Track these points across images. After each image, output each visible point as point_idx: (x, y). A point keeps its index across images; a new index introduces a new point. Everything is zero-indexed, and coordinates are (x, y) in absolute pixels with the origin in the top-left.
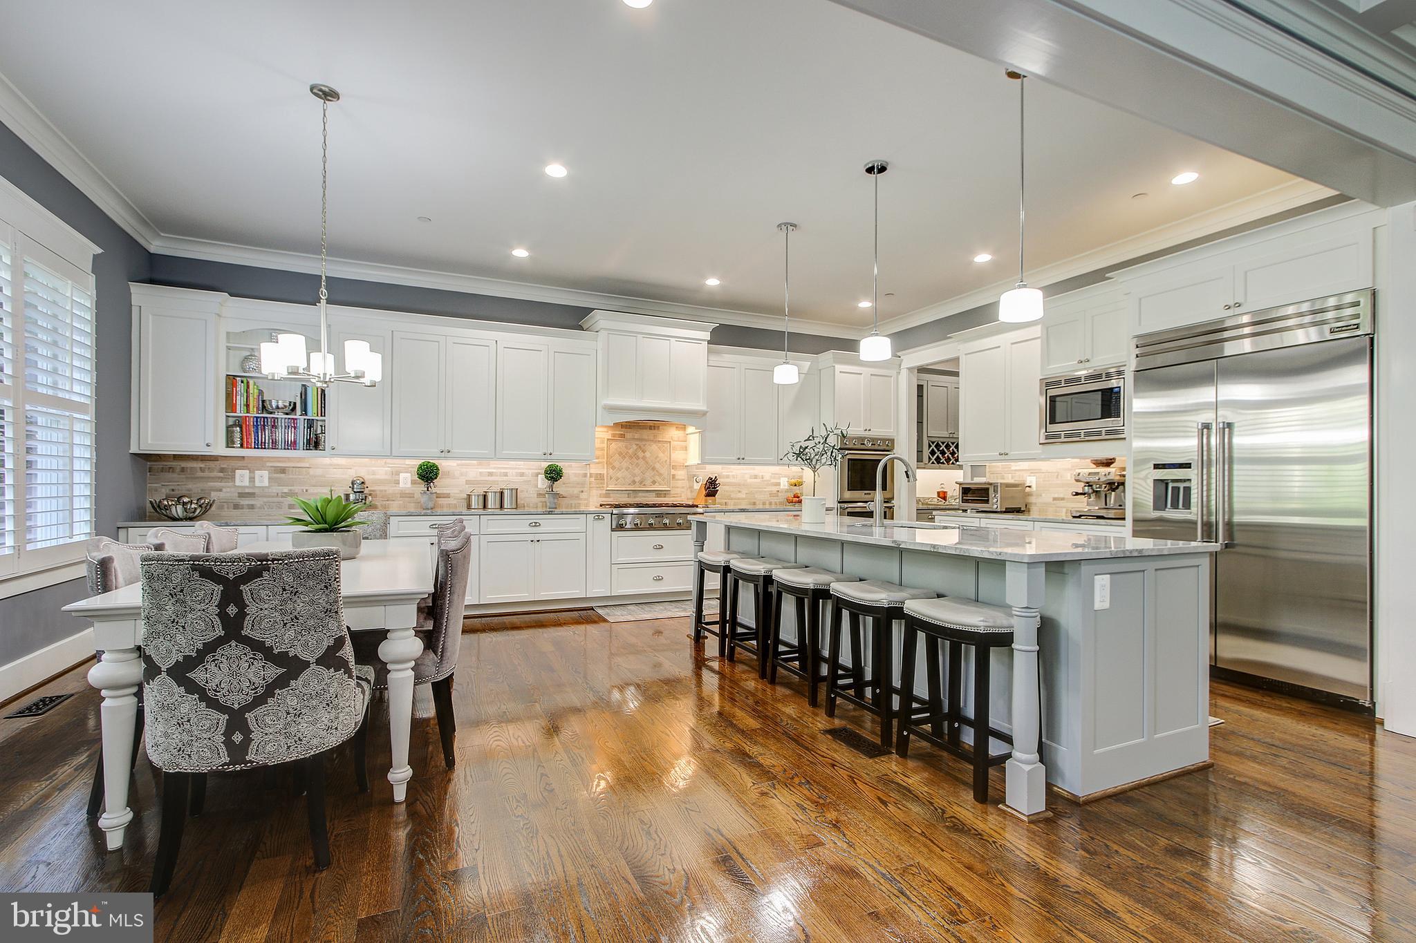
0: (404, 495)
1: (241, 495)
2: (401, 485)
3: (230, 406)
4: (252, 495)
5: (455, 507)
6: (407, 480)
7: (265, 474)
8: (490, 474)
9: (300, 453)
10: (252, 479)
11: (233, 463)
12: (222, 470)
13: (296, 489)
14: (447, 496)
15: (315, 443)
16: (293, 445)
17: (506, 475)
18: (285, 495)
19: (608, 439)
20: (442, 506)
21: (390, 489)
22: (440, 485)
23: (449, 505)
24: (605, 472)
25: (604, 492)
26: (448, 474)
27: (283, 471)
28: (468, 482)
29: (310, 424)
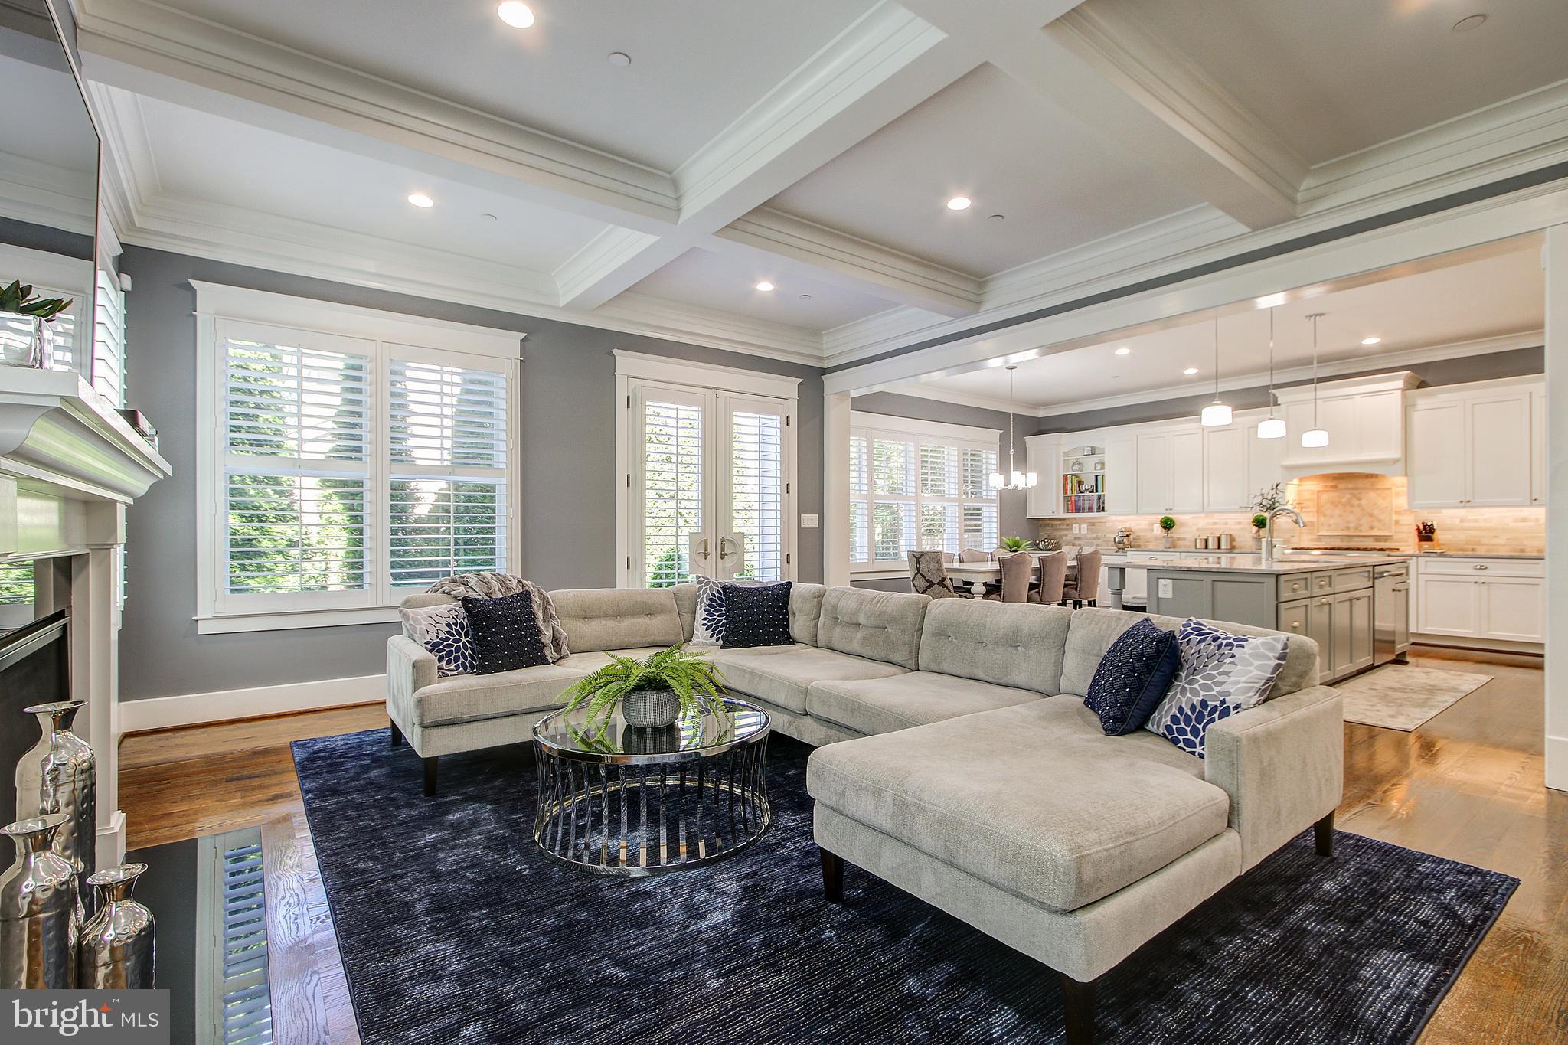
0: (1156, 539)
1: (1075, 538)
2: (1155, 532)
3: (1065, 491)
4: (1079, 538)
5: (1190, 547)
6: (1158, 529)
7: (1085, 526)
8: (1214, 524)
9: (1095, 514)
10: (1080, 529)
11: (1071, 520)
12: (1068, 525)
13: (1100, 535)
14: (1184, 539)
15: (1101, 509)
16: (1091, 509)
17: (1226, 524)
18: (1095, 538)
19: (1319, 491)
20: (1180, 547)
21: (1148, 535)
22: (1175, 533)
23: (1186, 546)
24: (1315, 519)
25: (1315, 537)
26: (1183, 524)
27: (1093, 524)
28: (1198, 530)
29: (1099, 497)
